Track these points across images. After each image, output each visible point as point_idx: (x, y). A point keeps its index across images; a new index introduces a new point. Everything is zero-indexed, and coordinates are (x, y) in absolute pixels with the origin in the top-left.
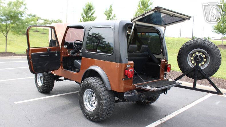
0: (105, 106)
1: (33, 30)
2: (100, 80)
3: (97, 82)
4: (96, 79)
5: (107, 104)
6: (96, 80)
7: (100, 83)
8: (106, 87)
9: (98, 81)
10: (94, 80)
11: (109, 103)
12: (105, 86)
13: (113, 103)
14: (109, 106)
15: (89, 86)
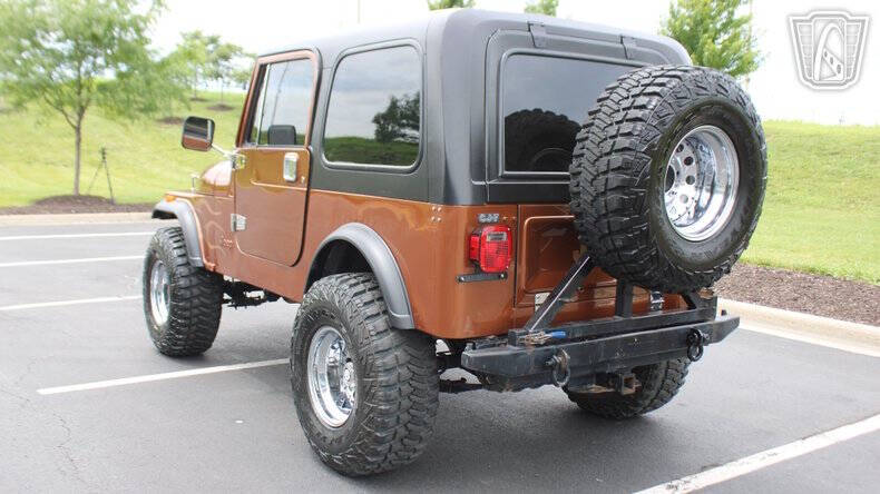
0: (388, 400)
1: (210, 104)
2: (369, 285)
3: (356, 295)
4: (353, 281)
5: (393, 393)
6: (351, 286)
7: (368, 297)
8: (391, 317)
9: (361, 287)
10: (345, 286)
11: (406, 389)
12: (385, 312)
13: (426, 386)
14: (406, 403)
15: (324, 312)
